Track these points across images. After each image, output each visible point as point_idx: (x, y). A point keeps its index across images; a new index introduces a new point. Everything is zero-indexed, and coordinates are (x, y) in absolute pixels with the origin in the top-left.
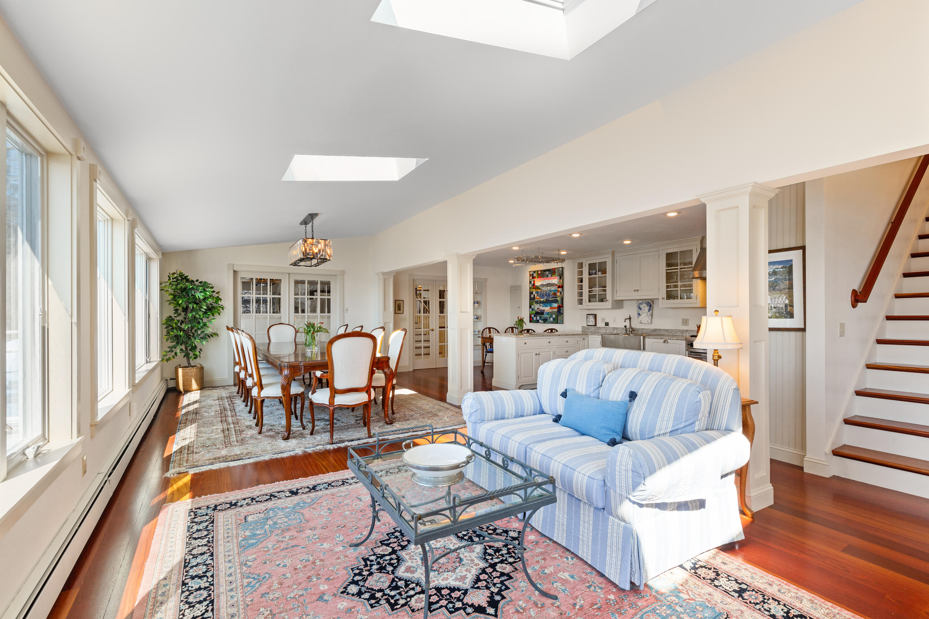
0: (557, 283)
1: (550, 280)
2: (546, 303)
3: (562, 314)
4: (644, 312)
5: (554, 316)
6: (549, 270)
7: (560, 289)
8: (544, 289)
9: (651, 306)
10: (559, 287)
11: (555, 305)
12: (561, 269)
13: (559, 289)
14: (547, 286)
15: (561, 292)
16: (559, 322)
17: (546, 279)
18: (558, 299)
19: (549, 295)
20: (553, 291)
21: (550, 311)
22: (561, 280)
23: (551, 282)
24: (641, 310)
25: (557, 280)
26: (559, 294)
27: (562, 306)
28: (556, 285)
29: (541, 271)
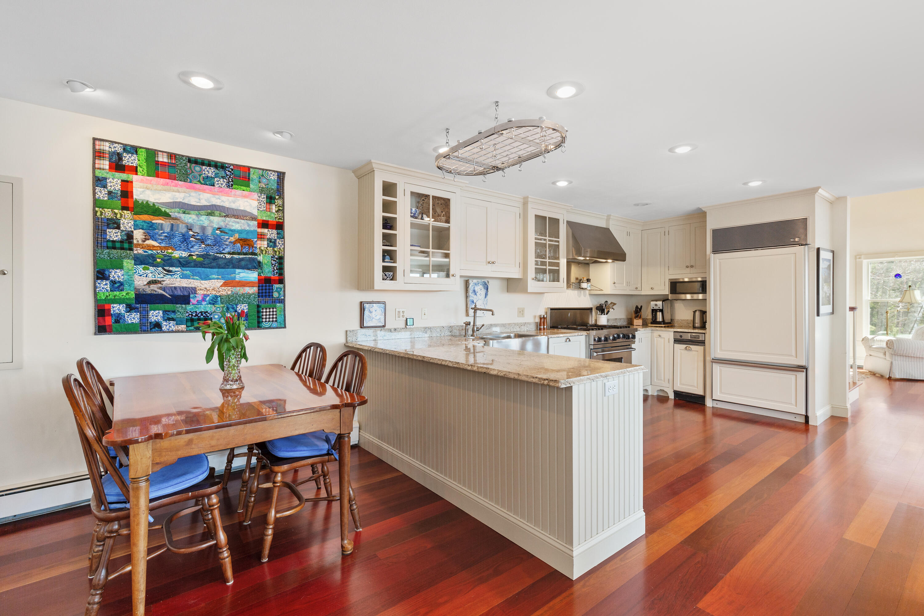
0: (255, 212)
1: (224, 198)
2: (197, 265)
3: (283, 301)
4: (480, 298)
5: (243, 307)
6: (219, 166)
7: (271, 233)
8: (190, 218)
9: (487, 289)
10: (264, 224)
11: (253, 276)
12: (274, 177)
13: (266, 231)
14: (211, 214)
15: (272, 243)
16: (264, 324)
17: (204, 191)
18: (260, 258)
19: (217, 242)
20: (240, 232)
21: (227, 291)
22: (274, 208)
23: (227, 205)
24: (476, 294)
25: (255, 203)
26: (264, 244)
27: (281, 281)
28: (254, 218)
29: (171, 156)
